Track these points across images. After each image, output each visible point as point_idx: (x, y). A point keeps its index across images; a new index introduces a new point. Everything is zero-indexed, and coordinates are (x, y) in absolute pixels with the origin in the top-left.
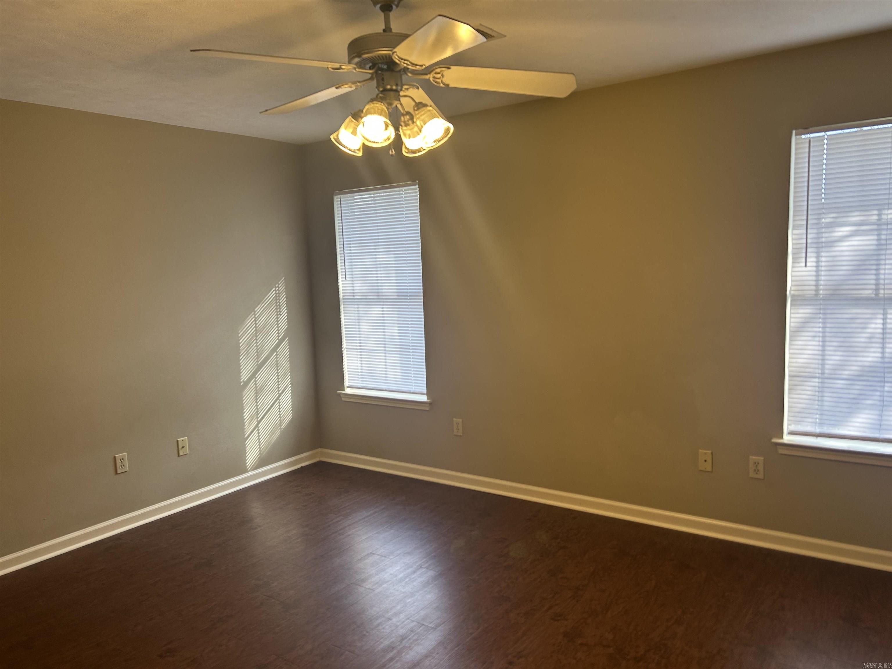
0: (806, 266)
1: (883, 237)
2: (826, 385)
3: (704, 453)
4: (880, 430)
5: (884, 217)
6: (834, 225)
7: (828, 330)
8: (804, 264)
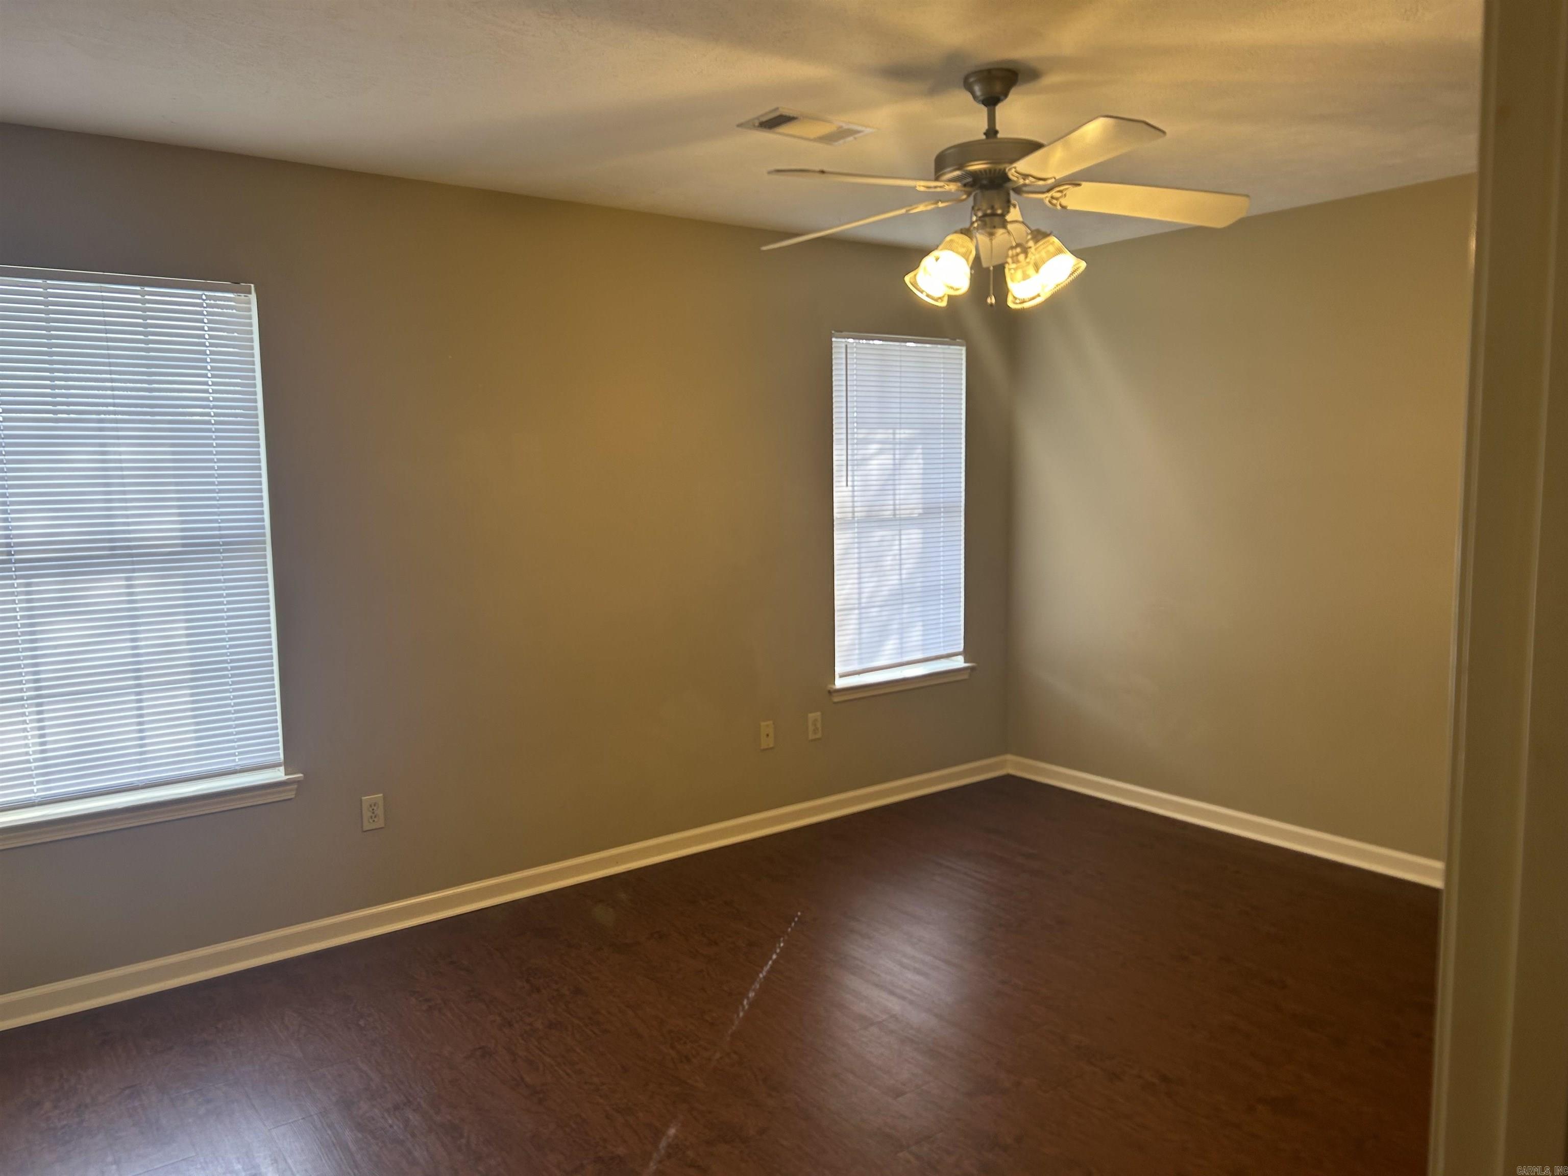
0: (847, 485)
1: (897, 457)
2: (864, 615)
3: (767, 726)
4: (902, 653)
5: (897, 436)
6: (866, 442)
7: (863, 555)
8: (844, 484)
